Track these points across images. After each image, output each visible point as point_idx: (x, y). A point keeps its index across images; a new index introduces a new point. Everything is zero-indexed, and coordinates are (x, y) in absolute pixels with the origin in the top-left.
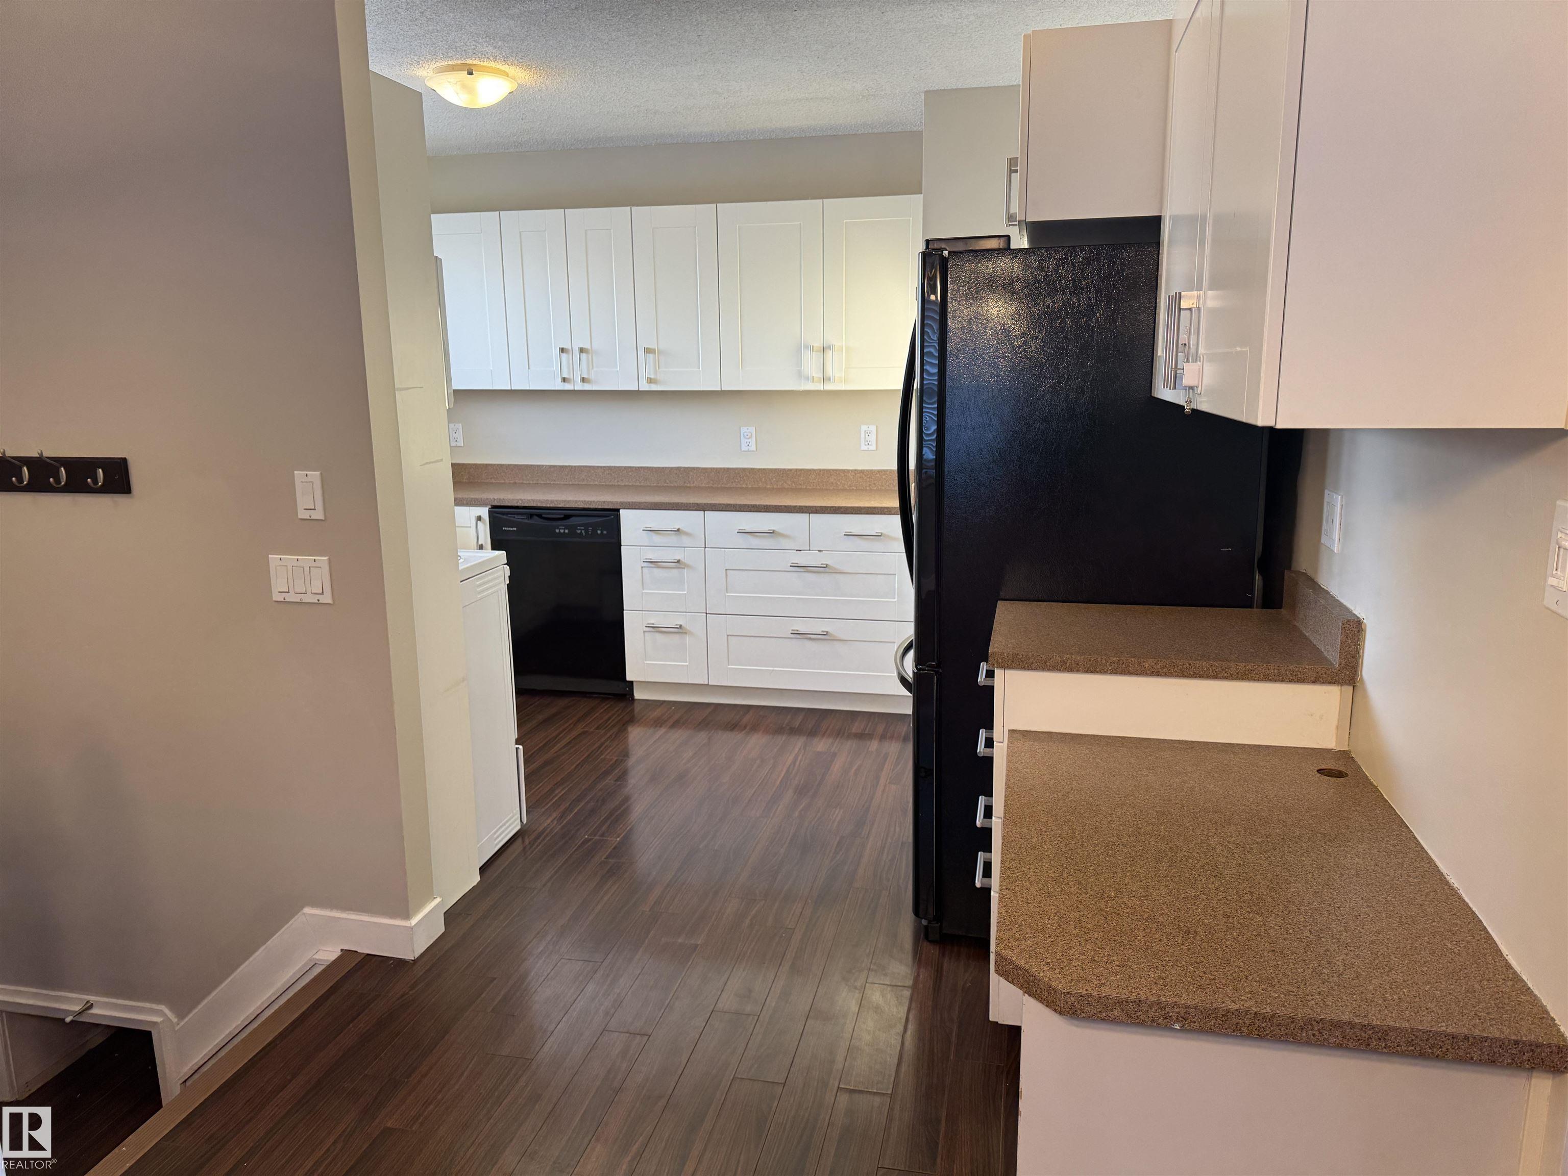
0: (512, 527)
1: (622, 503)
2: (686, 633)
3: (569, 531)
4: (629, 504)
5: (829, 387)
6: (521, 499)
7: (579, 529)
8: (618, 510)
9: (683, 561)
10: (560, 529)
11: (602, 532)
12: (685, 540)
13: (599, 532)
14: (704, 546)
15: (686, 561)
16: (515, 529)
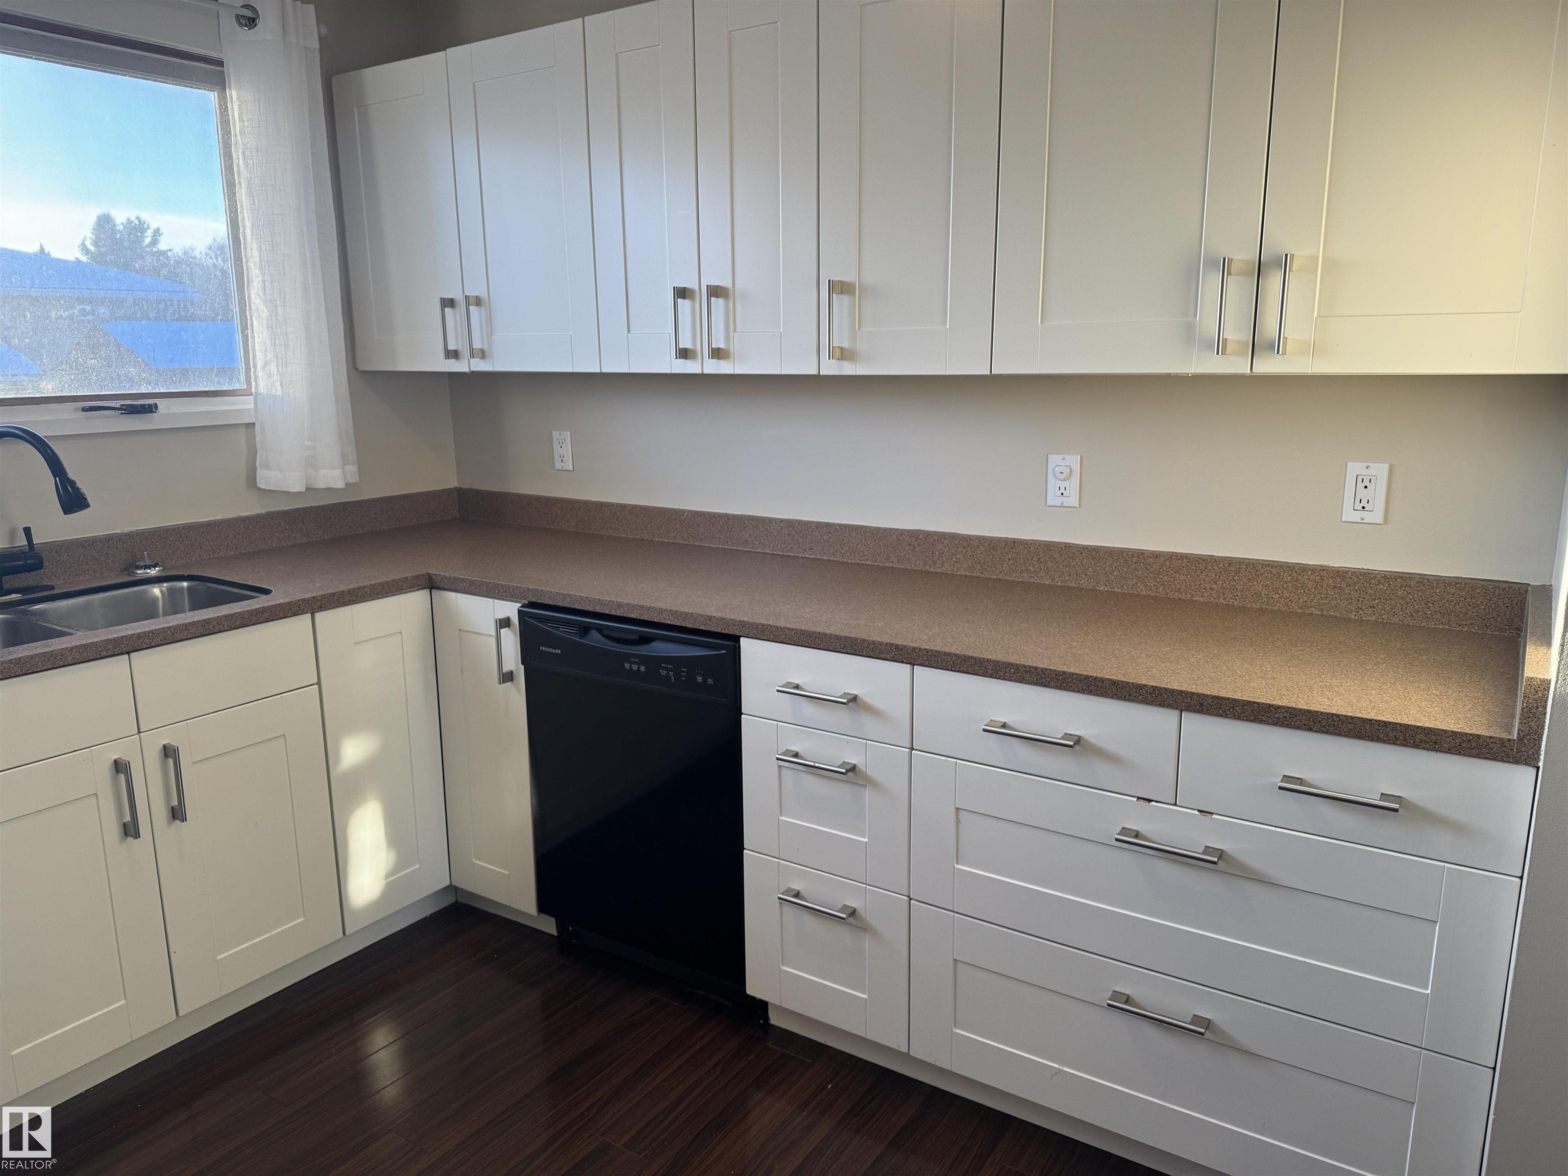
0: (555, 649)
1: (743, 624)
2: (865, 930)
3: (646, 669)
4: (757, 628)
5: (1267, 366)
6: (569, 595)
7: (664, 668)
8: (736, 639)
9: (863, 768)
10: (631, 663)
11: (705, 681)
12: (869, 725)
13: (700, 679)
14: (908, 745)
15: (872, 772)
16: (558, 651)
